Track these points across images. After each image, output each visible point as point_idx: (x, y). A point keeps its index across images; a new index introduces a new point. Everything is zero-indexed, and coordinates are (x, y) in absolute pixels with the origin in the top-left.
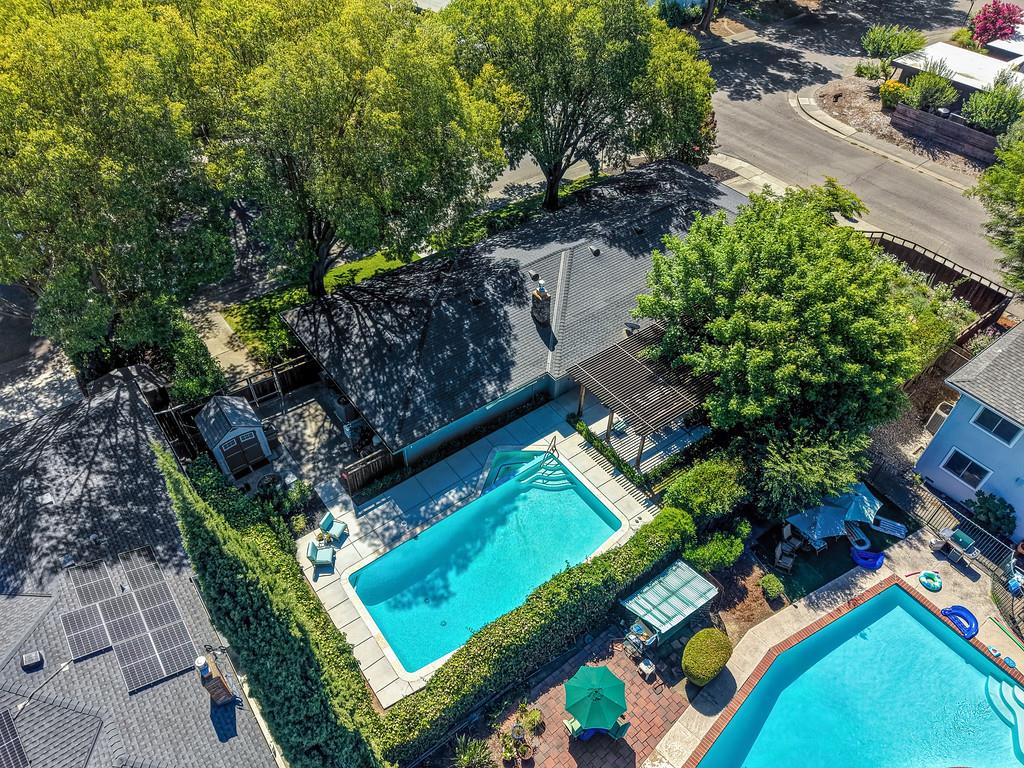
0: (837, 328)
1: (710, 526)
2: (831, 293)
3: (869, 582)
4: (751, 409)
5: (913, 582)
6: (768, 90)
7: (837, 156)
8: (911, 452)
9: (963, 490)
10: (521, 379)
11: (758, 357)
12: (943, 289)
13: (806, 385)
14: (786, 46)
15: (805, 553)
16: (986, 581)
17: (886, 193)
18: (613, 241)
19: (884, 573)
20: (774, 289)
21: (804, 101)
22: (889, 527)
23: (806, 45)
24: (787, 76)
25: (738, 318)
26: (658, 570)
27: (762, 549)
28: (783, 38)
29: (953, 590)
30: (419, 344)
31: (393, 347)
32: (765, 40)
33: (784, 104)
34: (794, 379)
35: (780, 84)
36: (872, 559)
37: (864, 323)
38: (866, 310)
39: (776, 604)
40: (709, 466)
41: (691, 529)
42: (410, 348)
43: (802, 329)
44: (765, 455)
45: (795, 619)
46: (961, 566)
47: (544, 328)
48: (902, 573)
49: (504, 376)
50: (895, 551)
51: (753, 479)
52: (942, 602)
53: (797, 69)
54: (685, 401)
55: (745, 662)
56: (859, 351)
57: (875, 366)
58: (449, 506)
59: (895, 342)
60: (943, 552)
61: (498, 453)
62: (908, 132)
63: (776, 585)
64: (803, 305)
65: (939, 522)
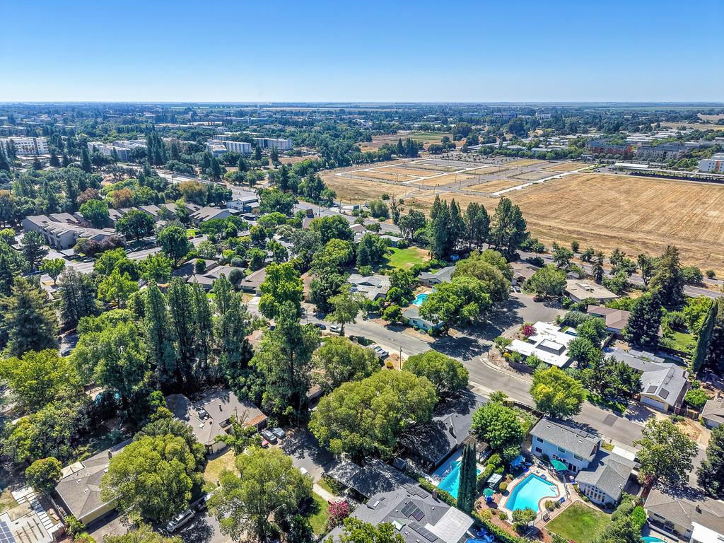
0: (509, 426)
1: (498, 466)
2: (506, 420)
3: (527, 474)
4: (499, 443)
5: (535, 473)
6: (473, 356)
7: (497, 378)
8: (530, 450)
9: (539, 454)
10: (452, 446)
11: (497, 433)
12: (530, 413)
13: (507, 437)
14: (472, 338)
15: (515, 470)
16: (547, 470)
17: (513, 387)
18: (458, 412)
19: (529, 472)
20: (497, 420)
21: (484, 359)
22: (528, 464)
23: (478, 337)
24: (476, 350)
25: (492, 426)
26: (491, 475)
27: (507, 471)
28: (470, 335)
29: (541, 472)
30: (431, 441)
31: (426, 443)
32: (465, 336)
33: (479, 361)
34: (504, 436)
35: (475, 354)
36: (527, 470)
37: (513, 424)
38: (513, 422)
39: (512, 479)
40: (494, 455)
41: (494, 467)
42: (429, 442)
43: (503, 427)
44: (503, 451)
45: (516, 481)
46: (542, 468)
47: (452, 434)
48: (532, 471)
49: (449, 446)
50: (530, 468)
51: (502, 456)
52: (540, 475)
53: (478, 347)
54: (485, 445)
55: (510, 488)
56: (513, 429)
57: (517, 432)
58: (447, 473)
59: (519, 427)
60: (539, 466)
61: (451, 462)
62: (514, 368)
63: (512, 476)
64: (502, 423)
65: (537, 461)
